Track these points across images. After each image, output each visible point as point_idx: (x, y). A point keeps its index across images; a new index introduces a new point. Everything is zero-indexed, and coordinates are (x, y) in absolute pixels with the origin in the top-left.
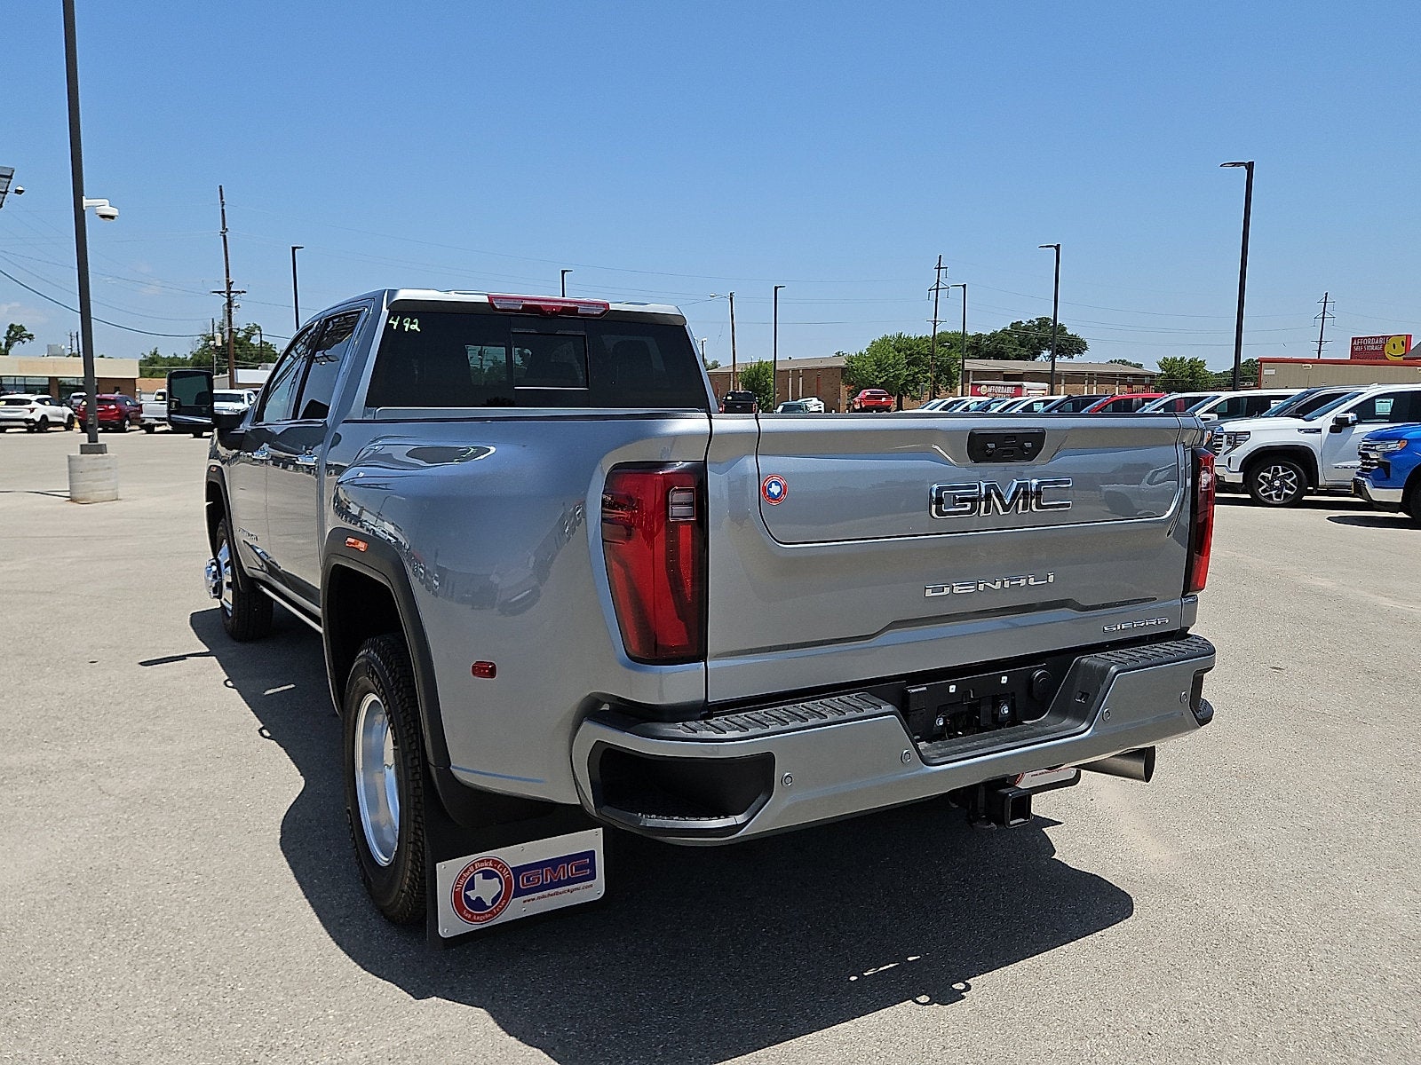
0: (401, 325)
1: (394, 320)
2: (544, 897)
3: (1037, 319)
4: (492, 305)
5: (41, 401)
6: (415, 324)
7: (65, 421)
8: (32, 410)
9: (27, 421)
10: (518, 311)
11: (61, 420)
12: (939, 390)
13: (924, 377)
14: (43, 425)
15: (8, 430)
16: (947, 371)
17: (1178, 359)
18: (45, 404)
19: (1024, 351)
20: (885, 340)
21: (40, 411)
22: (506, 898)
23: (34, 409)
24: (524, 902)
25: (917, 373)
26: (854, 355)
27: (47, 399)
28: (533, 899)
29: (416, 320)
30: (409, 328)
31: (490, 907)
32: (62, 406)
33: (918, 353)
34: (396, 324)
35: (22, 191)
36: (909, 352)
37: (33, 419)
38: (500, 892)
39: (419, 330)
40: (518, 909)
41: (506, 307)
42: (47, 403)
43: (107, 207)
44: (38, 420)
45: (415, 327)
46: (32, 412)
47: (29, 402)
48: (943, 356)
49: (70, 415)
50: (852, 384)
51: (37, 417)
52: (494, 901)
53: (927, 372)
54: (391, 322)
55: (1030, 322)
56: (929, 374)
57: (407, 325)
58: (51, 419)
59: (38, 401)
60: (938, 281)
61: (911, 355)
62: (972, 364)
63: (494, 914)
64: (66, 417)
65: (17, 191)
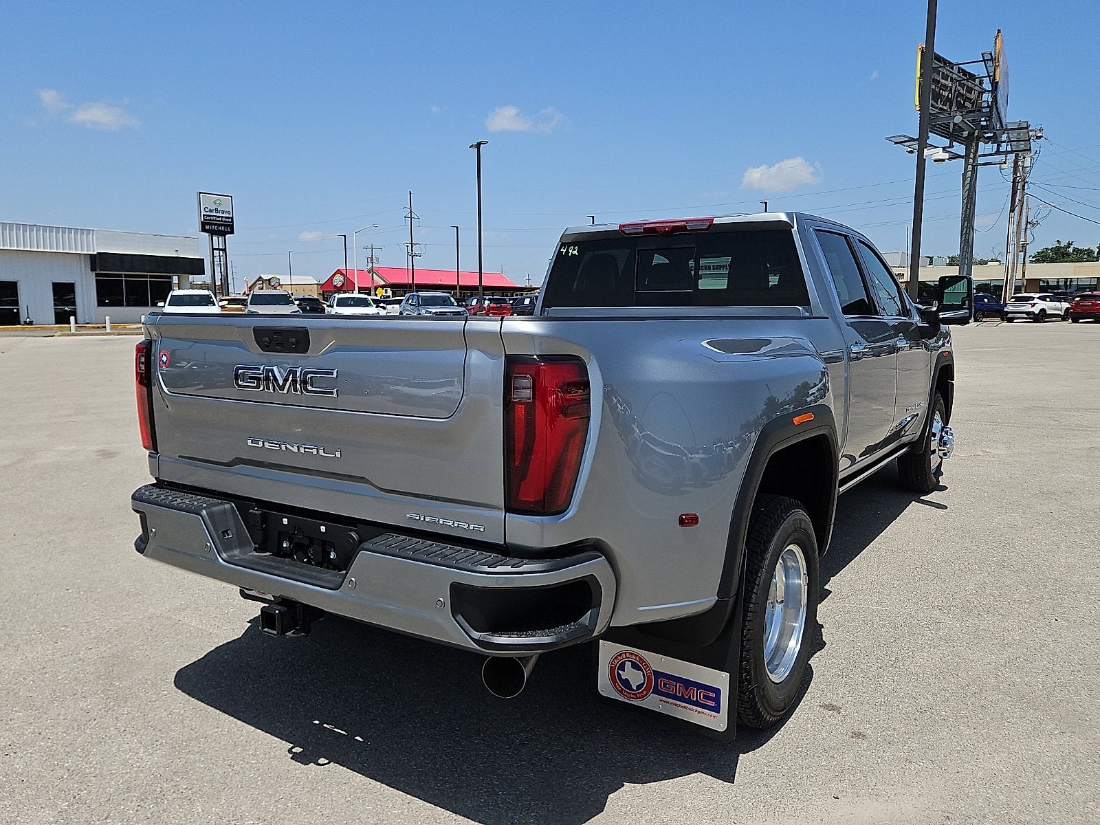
0: (567, 252)
1: (564, 249)
5: (1043, 299)
7: (1062, 314)
8: (1033, 305)
9: (1028, 313)
11: (1059, 312)
14: (1041, 317)
15: (1015, 321)
18: (1046, 301)
21: (1040, 305)
23: (1035, 304)
27: (1048, 297)
29: (576, 248)
30: (572, 254)
32: (1061, 302)
37: (1033, 312)
39: (577, 254)
41: (632, 231)
42: (1048, 299)
43: (941, 153)
44: (1037, 312)
46: (1032, 306)
47: (1033, 298)
49: (1067, 309)
51: (1036, 310)
57: (571, 251)
58: (1048, 312)
59: (1039, 298)
64: (1063, 311)
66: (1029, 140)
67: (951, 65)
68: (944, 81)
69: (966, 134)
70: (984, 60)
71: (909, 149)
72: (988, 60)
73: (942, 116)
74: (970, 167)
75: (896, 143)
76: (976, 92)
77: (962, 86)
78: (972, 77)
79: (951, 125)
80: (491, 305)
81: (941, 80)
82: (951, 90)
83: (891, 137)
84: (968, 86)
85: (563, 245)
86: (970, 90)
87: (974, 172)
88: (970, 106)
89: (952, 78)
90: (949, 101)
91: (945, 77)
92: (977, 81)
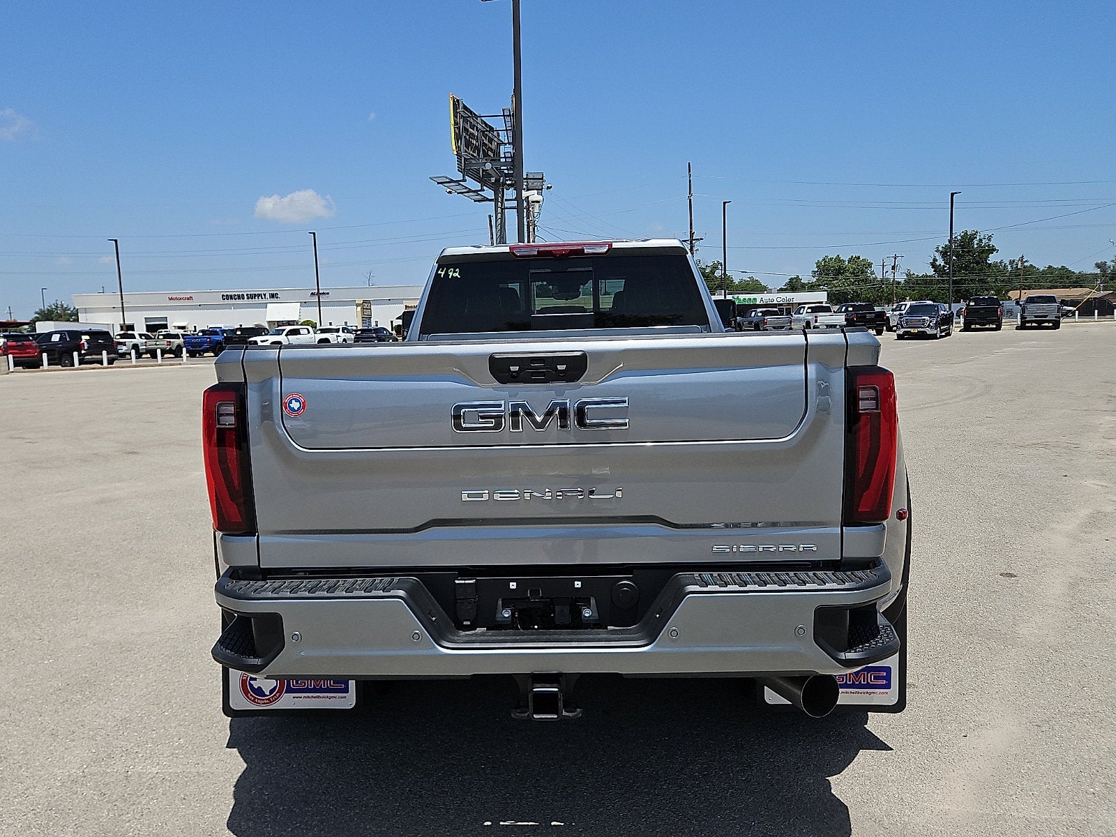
0: (447, 274)
1: (442, 271)
2: (308, 697)
4: (513, 253)
6: (456, 272)
10: (534, 256)
22: (280, 692)
24: (294, 697)
28: (301, 697)
29: (457, 270)
30: (452, 276)
31: (267, 696)
34: (443, 273)
35: (551, 187)
38: (275, 688)
39: (459, 277)
40: (288, 702)
41: (525, 254)
43: (536, 195)
45: (457, 275)
52: (271, 692)
54: (439, 272)
57: (451, 274)
63: (269, 701)
65: (548, 188)
66: (541, 189)
67: (477, 117)
68: (471, 130)
69: (493, 180)
70: (504, 116)
71: (448, 190)
72: (506, 116)
73: (474, 162)
74: (499, 210)
75: (438, 183)
76: (496, 144)
77: (485, 136)
78: (491, 129)
79: (481, 170)
80: (9, 343)
81: (470, 129)
82: (477, 138)
83: (435, 178)
84: (489, 137)
85: (440, 266)
86: (491, 141)
87: (502, 213)
88: (492, 155)
89: (477, 128)
90: (477, 148)
91: (472, 127)
92: (495, 133)
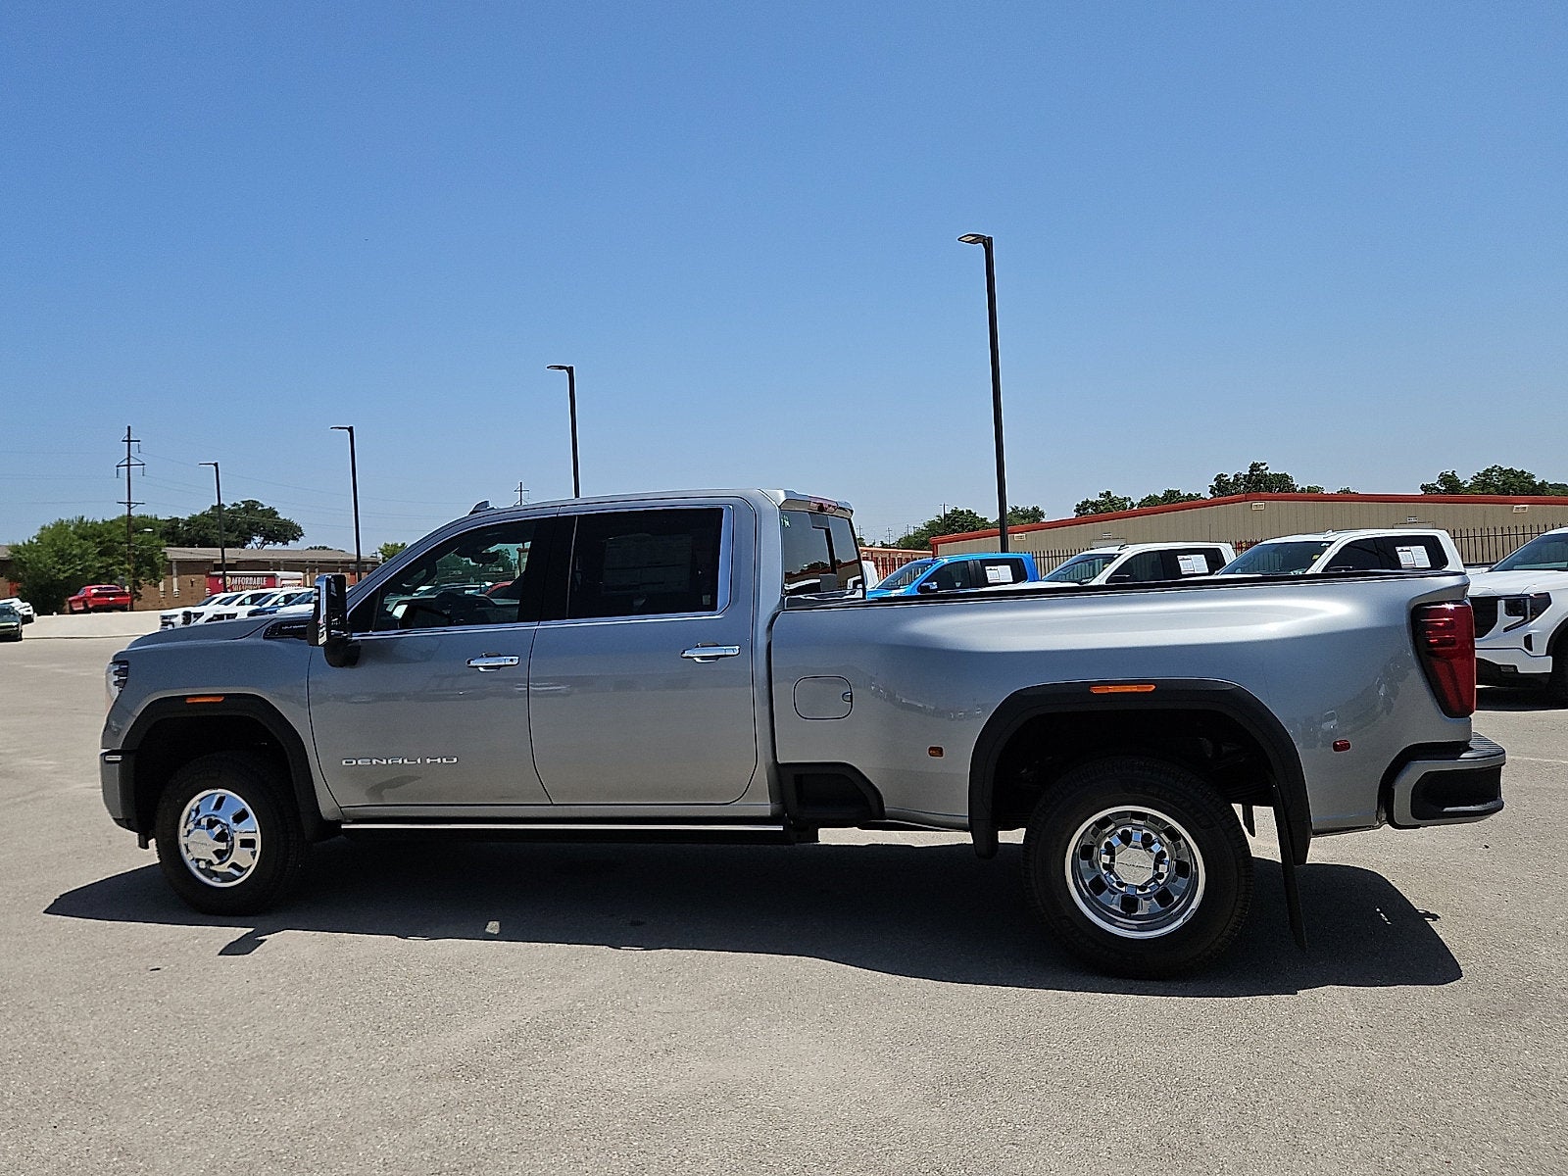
3: (243, 502)
12: (139, 584)
13: (120, 569)
16: (150, 561)
17: (399, 545)
19: (232, 538)
20: (61, 526)
25: (111, 565)
26: (21, 544)
33: (110, 541)
36: (98, 540)
48: (142, 543)
50: (20, 580)
53: (123, 563)
55: (235, 505)
56: (127, 566)
60: (129, 455)
61: (100, 543)
62: (176, 553)
